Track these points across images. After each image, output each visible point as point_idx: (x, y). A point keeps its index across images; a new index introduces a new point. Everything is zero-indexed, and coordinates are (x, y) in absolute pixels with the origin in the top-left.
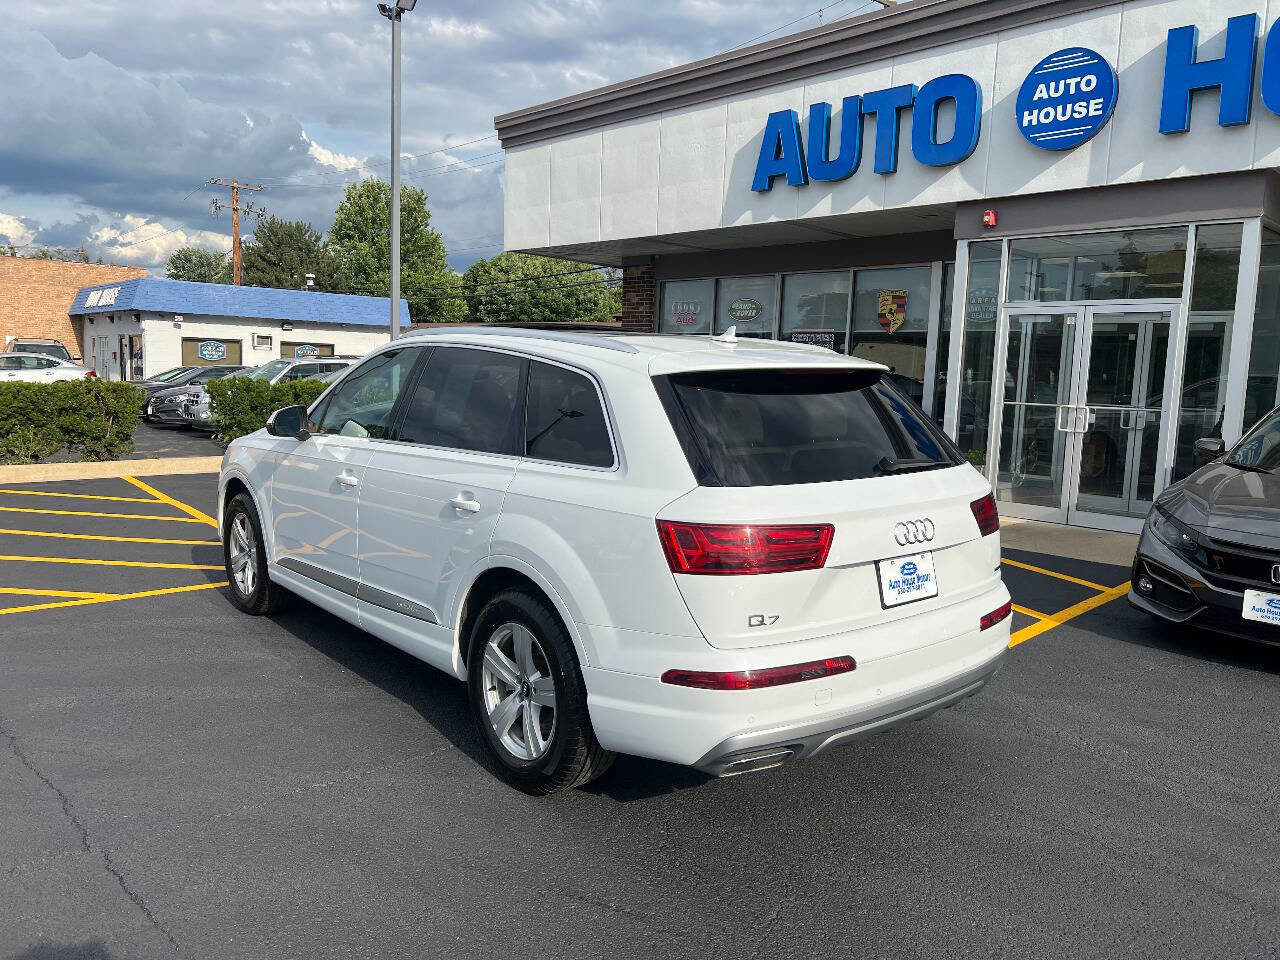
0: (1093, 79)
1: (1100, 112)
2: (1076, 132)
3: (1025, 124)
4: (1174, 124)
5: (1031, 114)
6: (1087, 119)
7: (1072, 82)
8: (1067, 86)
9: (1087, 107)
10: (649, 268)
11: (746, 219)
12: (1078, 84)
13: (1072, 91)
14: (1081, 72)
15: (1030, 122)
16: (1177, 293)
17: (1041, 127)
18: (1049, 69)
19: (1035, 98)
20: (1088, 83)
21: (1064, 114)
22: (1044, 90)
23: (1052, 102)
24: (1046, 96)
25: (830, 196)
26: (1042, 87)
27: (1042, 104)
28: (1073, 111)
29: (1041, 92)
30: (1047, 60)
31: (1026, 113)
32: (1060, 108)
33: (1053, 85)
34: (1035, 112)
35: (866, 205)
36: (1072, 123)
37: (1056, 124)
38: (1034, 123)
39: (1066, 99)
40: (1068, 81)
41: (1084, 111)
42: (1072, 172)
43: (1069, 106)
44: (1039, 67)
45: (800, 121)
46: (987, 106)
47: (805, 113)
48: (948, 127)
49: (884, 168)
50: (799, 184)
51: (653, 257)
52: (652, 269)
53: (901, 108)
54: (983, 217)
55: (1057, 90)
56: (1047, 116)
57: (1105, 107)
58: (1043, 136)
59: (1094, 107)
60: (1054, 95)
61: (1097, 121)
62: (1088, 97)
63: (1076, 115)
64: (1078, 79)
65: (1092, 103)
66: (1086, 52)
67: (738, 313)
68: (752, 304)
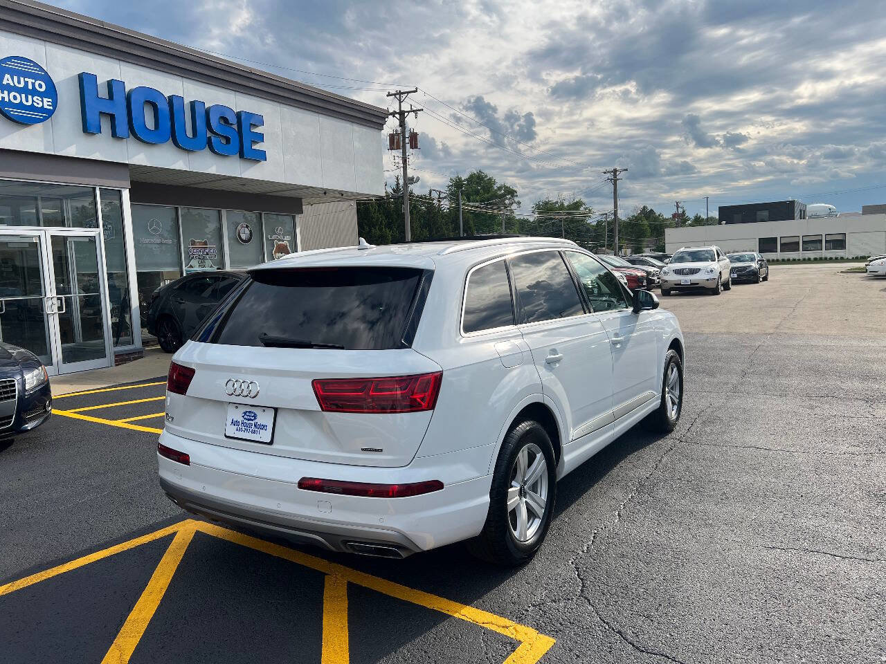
0: (42, 83)
1: (51, 108)
2: (39, 115)
5: (3, 93)
6: (42, 110)
7: (30, 81)
8: (26, 83)
9: (42, 101)
12: (33, 84)
13: (30, 87)
14: (35, 77)
15: (3, 98)
16: (97, 226)
17: (11, 104)
18: (9, 65)
19: (4, 82)
20: (40, 86)
21: (27, 101)
22: (10, 79)
24: (12, 84)
26: (7, 76)
27: (10, 88)
28: (33, 101)
29: (8, 80)
30: (9, 59)
32: (23, 96)
33: (15, 78)
34: (6, 92)
36: (32, 108)
37: (21, 106)
38: (7, 100)
39: (25, 91)
40: (26, 79)
41: (41, 104)
42: (29, 140)
43: (30, 97)
44: (3, 61)
55: (19, 82)
56: (15, 98)
57: (55, 104)
58: (14, 112)
59: (47, 103)
60: (17, 85)
61: (50, 113)
62: (42, 95)
63: (35, 104)
64: (33, 81)
65: (45, 100)
66: (36, 65)
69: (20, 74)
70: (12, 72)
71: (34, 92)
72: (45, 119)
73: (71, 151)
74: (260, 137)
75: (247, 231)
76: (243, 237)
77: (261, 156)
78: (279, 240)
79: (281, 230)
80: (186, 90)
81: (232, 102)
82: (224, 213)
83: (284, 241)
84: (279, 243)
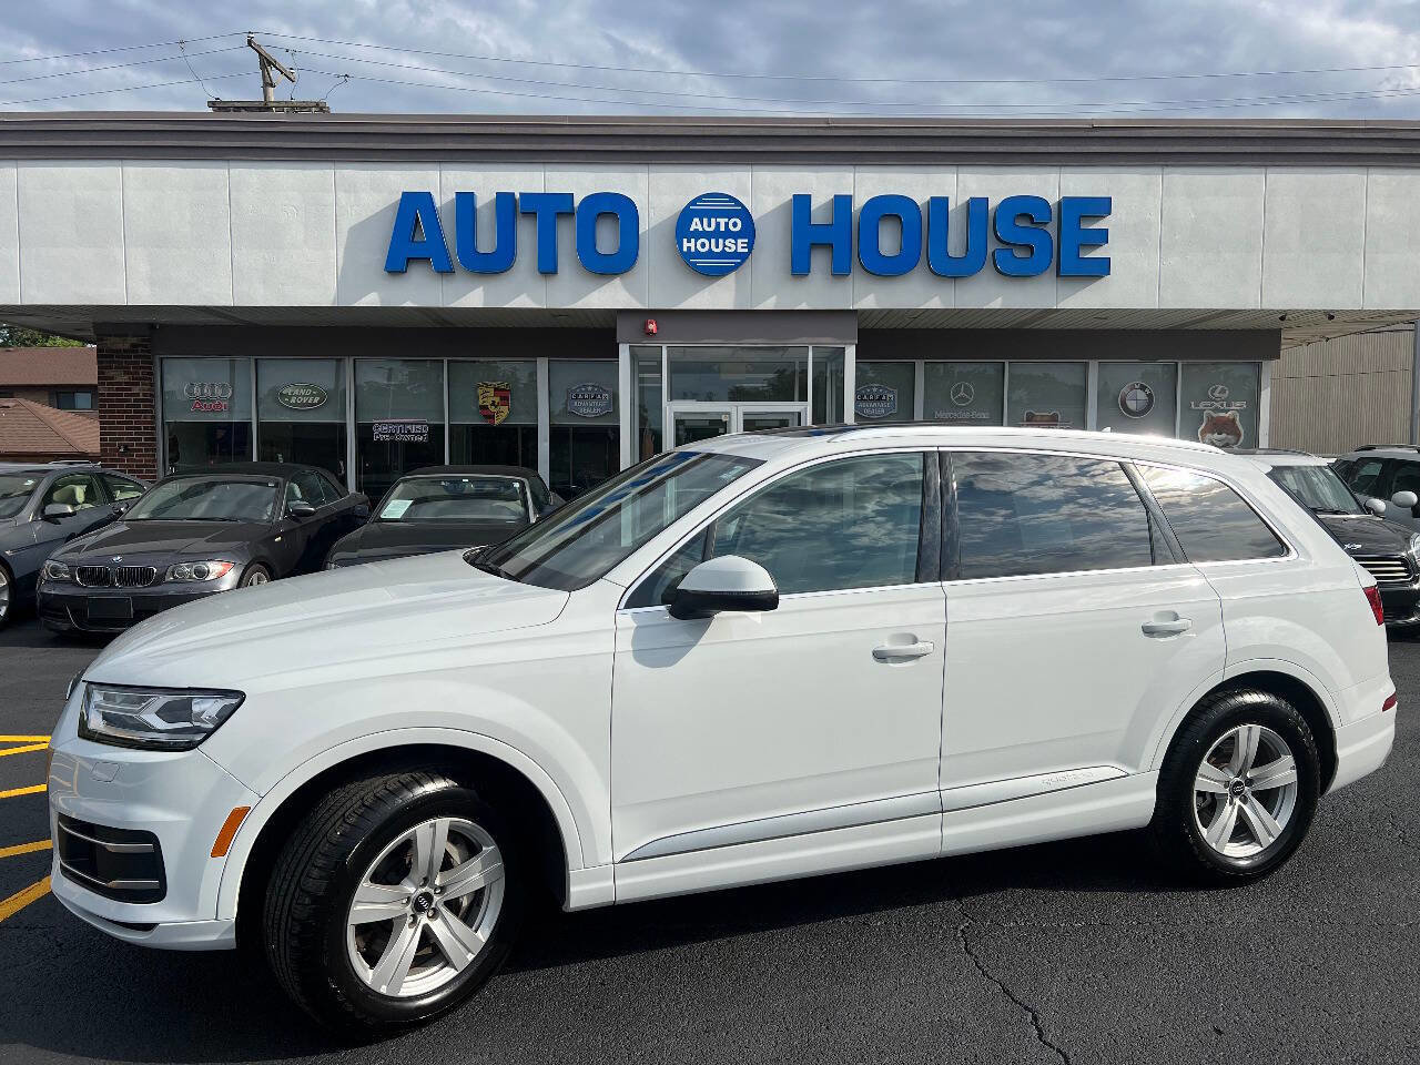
0: (738, 221)
1: (746, 250)
2: (729, 263)
3: (685, 249)
4: (799, 268)
5: (689, 241)
6: (736, 255)
8: (718, 224)
9: (736, 244)
10: (144, 340)
11: (371, 300)
12: (727, 224)
13: (722, 229)
14: (728, 214)
15: (689, 248)
16: (806, 399)
17: (698, 254)
18: (701, 206)
19: (692, 229)
20: (735, 225)
21: (717, 247)
22: (699, 223)
23: (708, 235)
24: (700, 229)
25: (481, 288)
26: (696, 220)
27: (697, 235)
28: (724, 246)
29: (696, 225)
30: (699, 199)
32: (713, 241)
33: (705, 220)
34: (693, 240)
35: (523, 302)
36: (723, 254)
37: (710, 254)
38: (693, 250)
39: (718, 234)
40: (719, 220)
41: (734, 247)
43: (721, 241)
44: (693, 202)
45: (438, 205)
46: (643, 227)
47: (443, 199)
48: (607, 240)
49: (548, 268)
50: (445, 270)
51: (152, 326)
52: (148, 340)
53: (560, 214)
54: (646, 325)
55: (709, 226)
56: (703, 245)
57: (750, 246)
58: (701, 262)
59: (742, 245)
60: (707, 229)
61: (744, 257)
62: (736, 236)
63: (727, 249)
64: (726, 220)
65: (740, 241)
66: (732, 199)
67: (293, 401)
68: (313, 389)
69: (710, 214)
70: (701, 215)
71: (728, 234)
72: (737, 266)
74: (1103, 237)
75: (1142, 395)
76: (1132, 405)
77: (1102, 268)
78: (1217, 410)
79: (1223, 391)
80: (961, 185)
81: (1052, 185)
82: (1094, 366)
83: (1227, 411)
84: (1215, 415)
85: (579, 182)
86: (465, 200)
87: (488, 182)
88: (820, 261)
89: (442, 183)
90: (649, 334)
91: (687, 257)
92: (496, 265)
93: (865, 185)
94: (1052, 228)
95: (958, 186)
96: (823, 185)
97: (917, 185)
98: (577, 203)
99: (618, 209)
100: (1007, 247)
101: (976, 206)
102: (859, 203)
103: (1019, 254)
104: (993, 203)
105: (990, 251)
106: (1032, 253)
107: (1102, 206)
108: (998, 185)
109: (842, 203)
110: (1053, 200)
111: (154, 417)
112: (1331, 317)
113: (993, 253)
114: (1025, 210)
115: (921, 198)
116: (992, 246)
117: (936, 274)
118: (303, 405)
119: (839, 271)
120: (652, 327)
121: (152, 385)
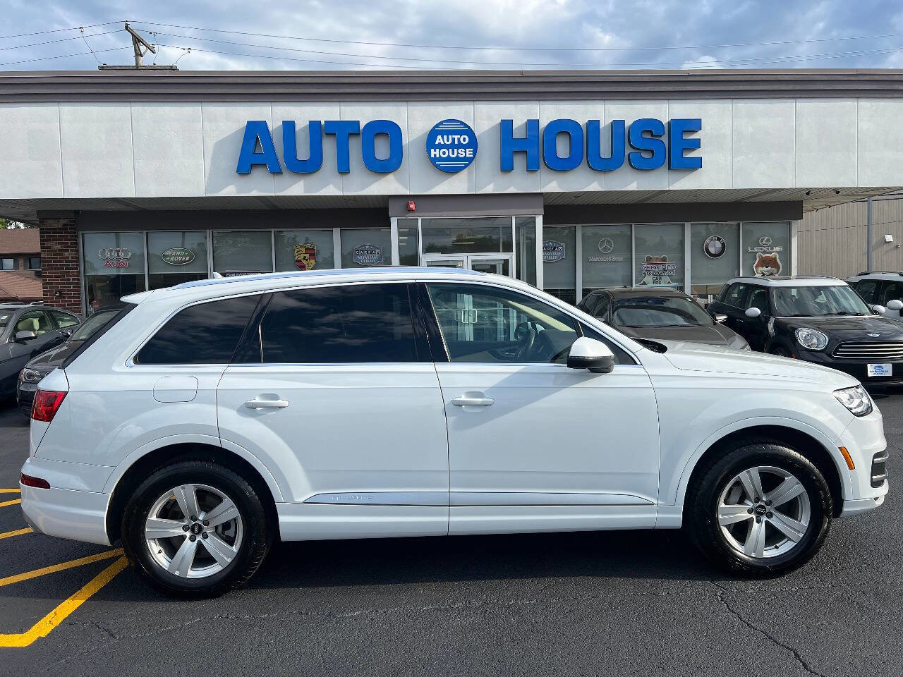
0: (466, 136)
1: (472, 156)
2: (461, 164)
3: (433, 156)
4: (506, 167)
5: (435, 151)
6: (465, 159)
7: (456, 137)
8: (453, 139)
9: (465, 152)
10: (72, 221)
11: (230, 191)
12: (459, 139)
13: (456, 142)
14: (460, 133)
15: (435, 155)
16: (511, 251)
17: (441, 159)
18: (443, 128)
19: (437, 143)
20: (464, 140)
21: (453, 154)
22: (441, 139)
23: (447, 147)
24: (442, 143)
25: (302, 181)
26: (439, 137)
27: (440, 146)
28: (458, 153)
29: (439, 140)
30: (441, 123)
31: (432, 150)
32: (450, 150)
33: (445, 137)
34: (438, 150)
35: (330, 191)
36: (457, 159)
37: (448, 159)
38: (438, 156)
39: (453, 146)
40: (454, 136)
41: (464, 154)
42: (456, 185)
43: (455, 150)
44: (437, 126)
45: (270, 129)
46: (405, 141)
47: (274, 125)
48: (382, 150)
49: (344, 169)
50: (276, 172)
51: (77, 212)
52: (75, 222)
53: (350, 134)
54: (408, 205)
55: (448, 140)
56: (444, 153)
57: (475, 154)
58: (443, 164)
59: (469, 153)
60: (446, 143)
61: (470, 160)
62: (465, 147)
63: (459, 155)
64: (459, 136)
65: (468, 150)
66: (462, 123)
67: (172, 259)
68: (186, 252)
69: (448, 133)
70: (443, 133)
71: (460, 146)
72: (466, 166)
73: (489, 189)
74: (696, 144)
75: (718, 245)
76: (712, 250)
77: (696, 164)
78: (764, 252)
79: (768, 241)
80: (607, 112)
81: (665, 111)
82: (688, 226)
83: (771, 253)
84: (764, 256)
85: (363, 113)
86: (289, 126)
87: (304, 114)
88: (519, 162)
89: (274, 115)
90: (410, 210)
91: (434, 161)
92: (310, 167)
93: (547, 113)
94: (665, 139)
95: (605, 113)
96: (520, 113)
97: (580, 112)
98: (362, 127)
99: (388, 131)
100: (638, 151)
101: (617, 125)
102: (543, 124)
103: (645, 155)
104: (628, 123)
105: (626, 154)
106: (653, 155)
107: (695, 125)
108: (631, 112)
109: (532, 124)
110: (665, 121)
111: (79, 272)
112: (838, 192)
113: (629, 155)
114: (649, 127)
115: (582, 121)
116: (628, 150)
117: (593, 169)
118: (178, 262)
119: (532, 168)
120: (411, 206)
121: (77, 251)
